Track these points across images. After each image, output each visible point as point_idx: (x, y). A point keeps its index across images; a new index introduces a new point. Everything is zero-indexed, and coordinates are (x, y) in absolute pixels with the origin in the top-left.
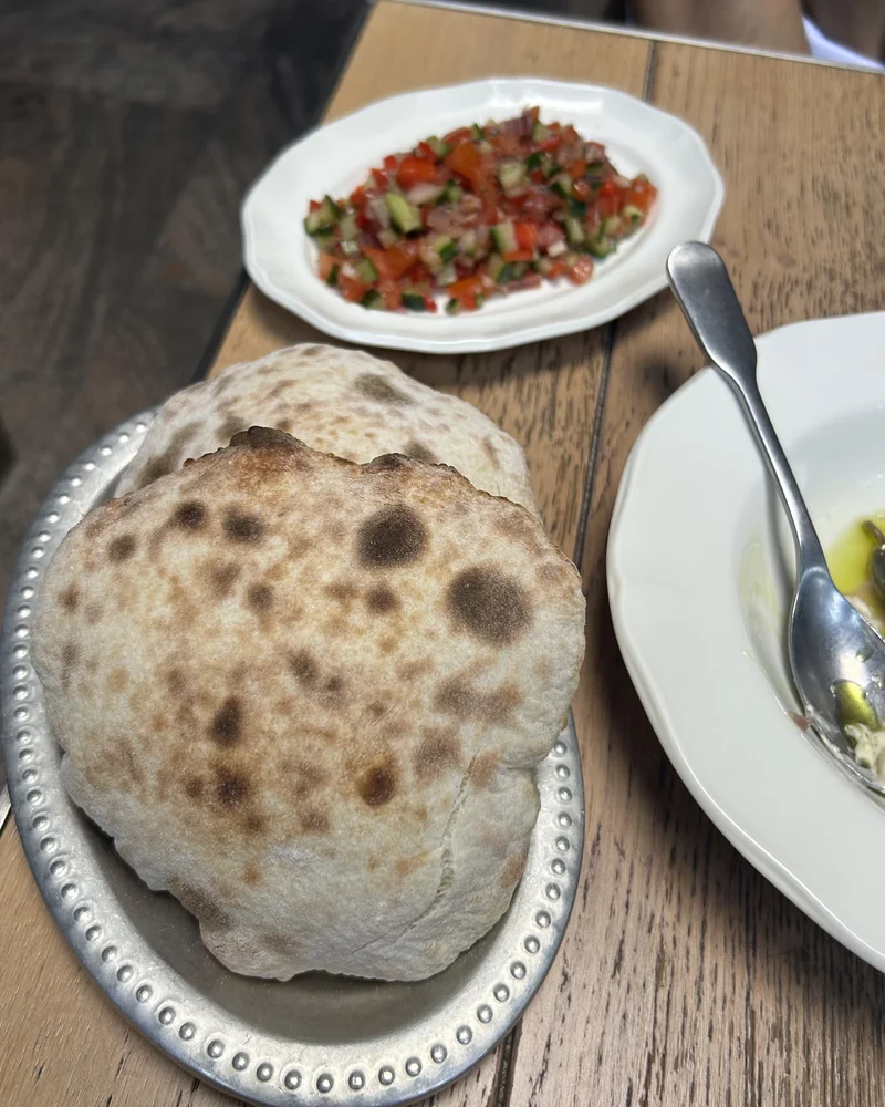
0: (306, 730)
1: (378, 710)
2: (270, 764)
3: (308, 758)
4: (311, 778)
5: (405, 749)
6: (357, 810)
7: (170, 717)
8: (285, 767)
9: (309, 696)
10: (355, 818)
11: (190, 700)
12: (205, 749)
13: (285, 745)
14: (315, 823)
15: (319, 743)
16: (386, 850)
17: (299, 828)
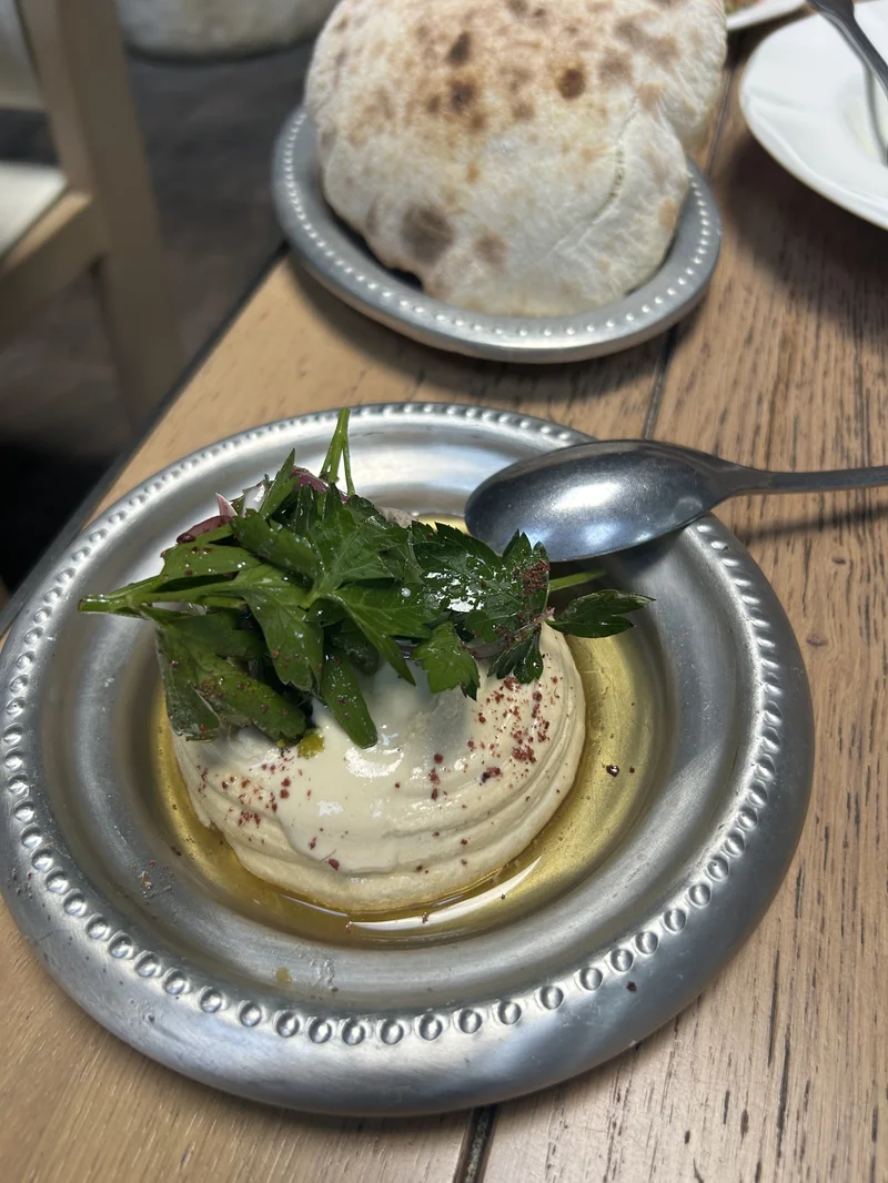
0: (519, 44)
1: (572, 30)
2: (491, 71)
3: (519, 63)
4: (521, 77)
5: (592, 61)
6: (555, 101)
7: (417, 59)
8: (503, 71)
9: (520, 22)
10: (553, 108)
11: (433, 42)
12: (443, 72)
13: (502, 55)
14: (523, 113)
15: (527, 52)
16: (575, 137)
17: (511, 119)
